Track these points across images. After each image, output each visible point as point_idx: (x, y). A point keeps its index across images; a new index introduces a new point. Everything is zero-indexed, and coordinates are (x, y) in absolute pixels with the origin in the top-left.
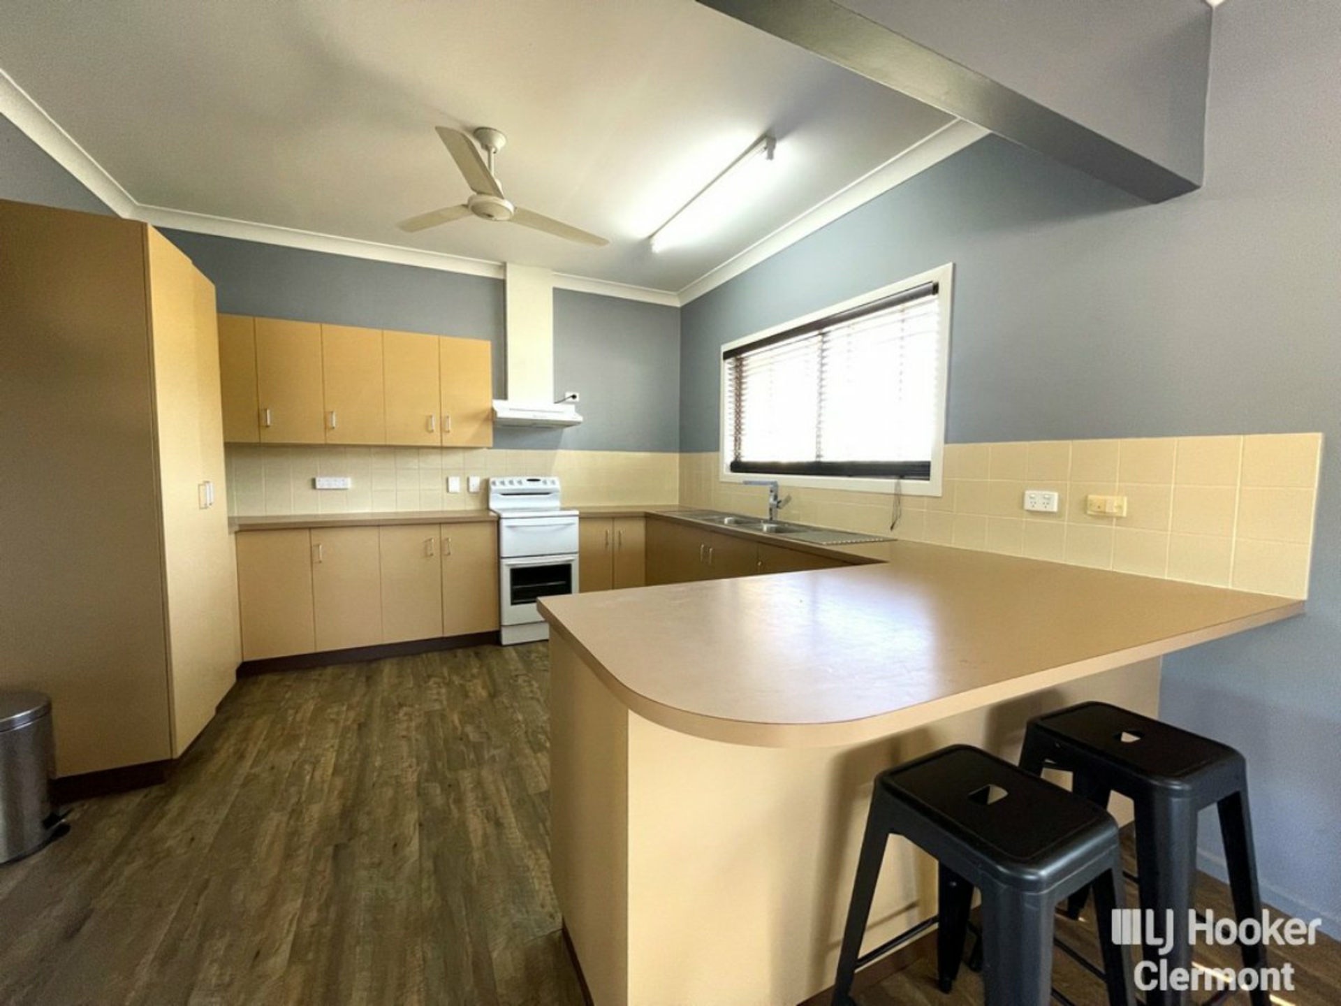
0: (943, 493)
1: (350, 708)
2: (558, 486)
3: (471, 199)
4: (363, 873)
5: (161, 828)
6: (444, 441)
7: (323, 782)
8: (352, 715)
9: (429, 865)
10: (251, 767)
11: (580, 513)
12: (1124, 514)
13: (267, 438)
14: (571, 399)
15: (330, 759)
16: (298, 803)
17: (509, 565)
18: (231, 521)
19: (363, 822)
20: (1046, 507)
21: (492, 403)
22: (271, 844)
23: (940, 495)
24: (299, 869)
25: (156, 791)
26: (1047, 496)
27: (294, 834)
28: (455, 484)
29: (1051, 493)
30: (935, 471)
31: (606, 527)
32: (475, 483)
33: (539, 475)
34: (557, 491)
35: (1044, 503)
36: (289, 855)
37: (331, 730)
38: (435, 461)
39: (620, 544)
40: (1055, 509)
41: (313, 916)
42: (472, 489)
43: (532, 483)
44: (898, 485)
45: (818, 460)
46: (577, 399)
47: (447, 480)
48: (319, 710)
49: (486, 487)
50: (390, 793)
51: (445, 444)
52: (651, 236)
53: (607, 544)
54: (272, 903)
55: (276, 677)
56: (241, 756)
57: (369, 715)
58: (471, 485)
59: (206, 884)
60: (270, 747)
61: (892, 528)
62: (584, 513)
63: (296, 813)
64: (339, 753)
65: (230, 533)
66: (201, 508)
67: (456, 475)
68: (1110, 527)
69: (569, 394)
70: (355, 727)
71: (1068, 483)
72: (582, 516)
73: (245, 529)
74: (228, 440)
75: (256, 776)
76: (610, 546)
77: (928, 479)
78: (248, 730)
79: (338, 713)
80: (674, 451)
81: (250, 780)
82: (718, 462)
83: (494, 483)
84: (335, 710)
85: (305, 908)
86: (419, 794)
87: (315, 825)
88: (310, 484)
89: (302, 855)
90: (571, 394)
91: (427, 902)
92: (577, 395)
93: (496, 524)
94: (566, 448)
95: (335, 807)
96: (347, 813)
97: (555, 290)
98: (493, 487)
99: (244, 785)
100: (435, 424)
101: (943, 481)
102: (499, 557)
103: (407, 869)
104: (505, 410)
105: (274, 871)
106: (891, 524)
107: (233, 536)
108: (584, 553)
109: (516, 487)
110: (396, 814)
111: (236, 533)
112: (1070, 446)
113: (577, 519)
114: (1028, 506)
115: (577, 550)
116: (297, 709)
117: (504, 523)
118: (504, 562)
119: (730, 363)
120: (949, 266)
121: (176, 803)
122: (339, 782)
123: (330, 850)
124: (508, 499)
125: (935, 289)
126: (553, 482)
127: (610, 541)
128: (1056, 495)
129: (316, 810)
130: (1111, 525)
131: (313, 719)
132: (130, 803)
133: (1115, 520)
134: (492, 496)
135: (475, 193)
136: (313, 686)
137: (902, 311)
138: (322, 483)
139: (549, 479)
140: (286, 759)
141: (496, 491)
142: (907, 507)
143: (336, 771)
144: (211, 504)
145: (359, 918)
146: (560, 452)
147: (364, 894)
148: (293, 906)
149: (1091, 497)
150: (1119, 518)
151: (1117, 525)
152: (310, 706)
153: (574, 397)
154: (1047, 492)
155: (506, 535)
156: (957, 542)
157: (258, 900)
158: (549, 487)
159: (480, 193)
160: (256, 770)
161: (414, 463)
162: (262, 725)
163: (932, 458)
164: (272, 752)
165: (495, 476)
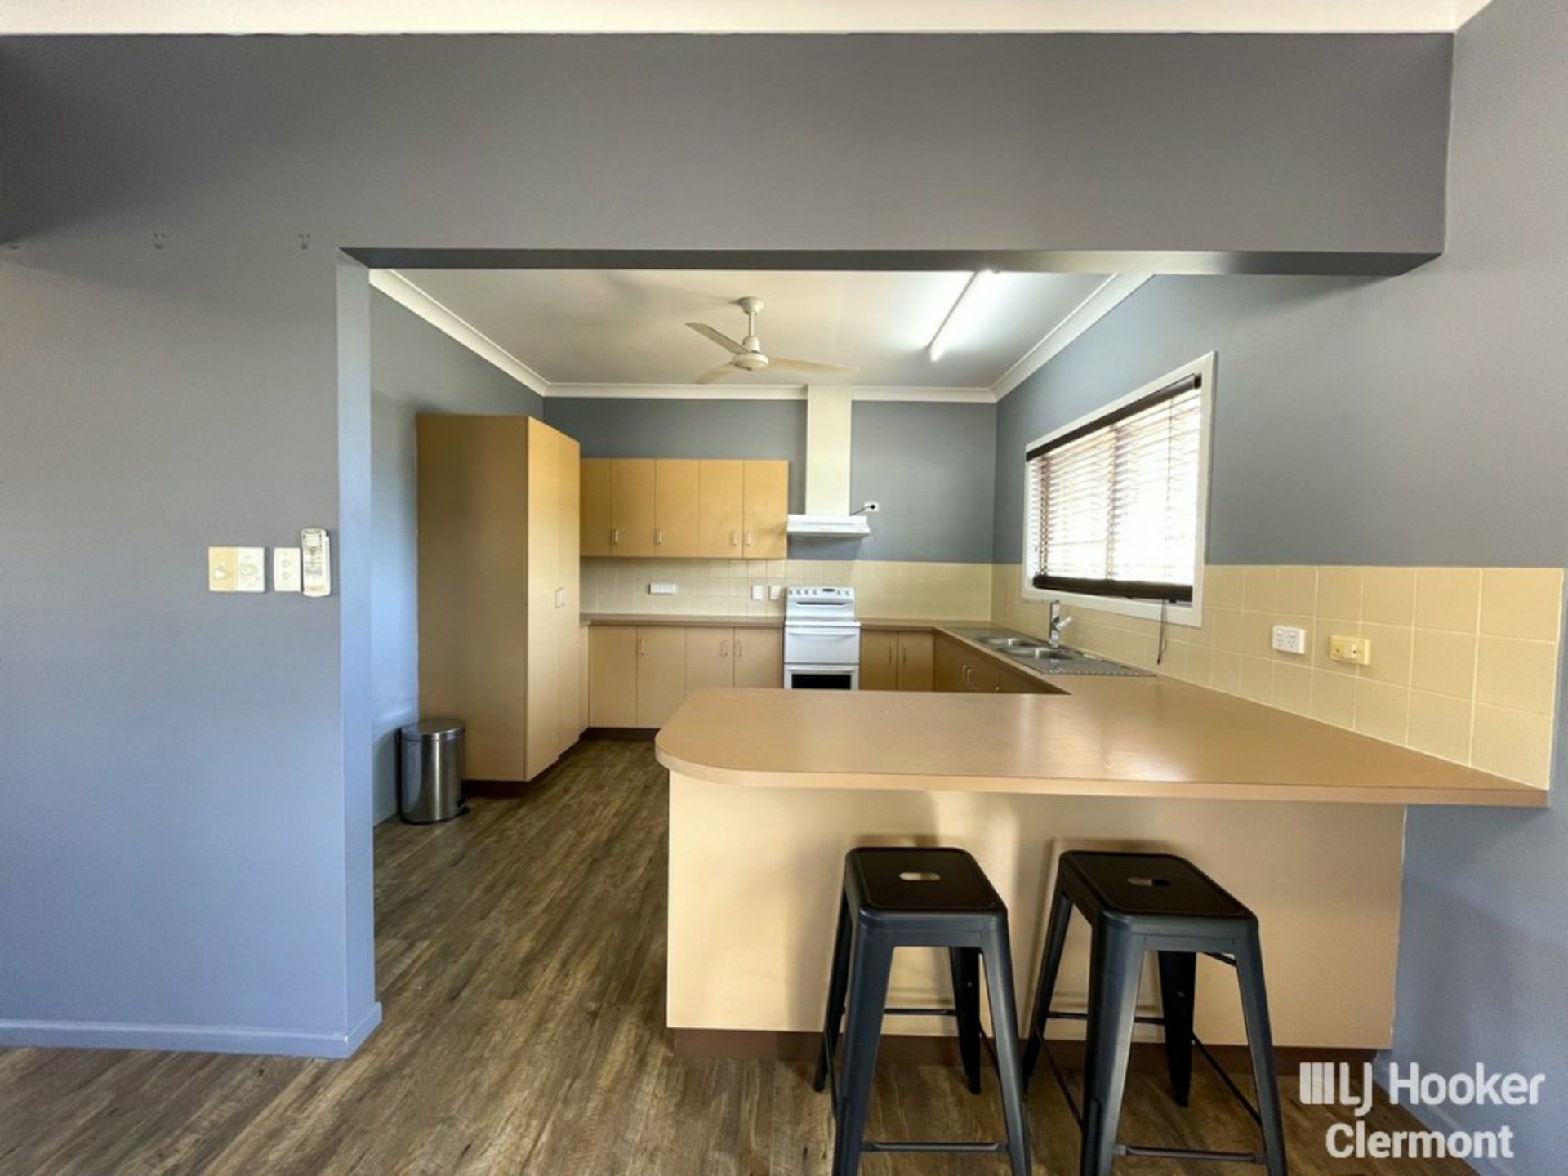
0: (1203, 622)
1: (645, 774)
2: (852, 596)
3: (733, 358)
4: (602, 879)
5: (509, 823)
6: (745, 553)
7: (605, 818)
8: (644, 779)
9: (642, 886)
10: (570, 799)
11: (862, 625)
12: (1366, 662)
13: (617, 553)
14: (869, 510)
15: (616, 804)
16: (586, 828)
17: (792, 670)
18: (583, 617)
19: (617, 849)
20: (1291, 647)
21: (787, 517)
22: (561, 846)
23: (1199, 625)
24: (569, 865)
25: (515, 801)
26: (1292, 634)
27: (575, 844)
28: (759, 593)
29: (1296, 630)
30: (1197, 596)
31: (891, 641)
32: (776, 591)
33: (834, 586)
34: (850, 602)
35: (1290, 642)
36: (567, 855)
37: (626, 785)
38: (741, 570)
39: (905, 659)
40: (1301, 650)
41: (565, 892)
42: (773, 597)
43: (826, 593)
44: (1163, 613)
45: (1109, 577)
46: (876, 509)
47: (752, 588)
48: (625, 770)
49: (785, 594)
50: (642, 835)
51: (746, 556)
52: (929, 346)
53: (890, 658)
54: (549, 877)
55: (607, 743)
56: (566, 791)
57: (654, 782)
58: (772, 592)
59: (520, 859)
60: (584, 790)
61: (1159, 661)
62: (866, 625)
63: (581, 834)
64: (624, 802)
65: (581, 627)
66: (557, 607)
67: (758, 584)
68: (1353, 676)
69: (867, 504)
70: (642, 787)
71: (1315, 618)
72: (863, 627)
73: (596, 624)
74: (585, 554)
75: (570, 805)
76: (894, 662)
77: (1190, 606)
78: (578, 775)
79: (635, 776)
80: (988, 562)
81: (567, 806)
82: (1020, 576)
83: (791, 592)
84: (633, 773)
85: (563, 887)
86: (660, 842)
87: (588, 843)
88: (646, 589)
89: (575, 858)
90: (870, 504)
91: (630, 905)
92: (877, 505)
93: (781, 631)
94: (864, 558)
95: (605, 837)
96: (610, 842)
97: (854, 403)
98: (789, 596)
99: (561, 810)
100: (737, 540)
101: (1203, 609)
102: (783, 663)
103: (628, 884)
104: (797, 524)
105: (555, 862)
106: (1157, 658)
107: (586, 630)
108: (863, 664)
109: (811, 596)
110: (640, 846)
111: (589, 626)
112: (1317, 571)
113: (857, 632)
114: (1275, 645)
115: (857, 661)
116: (612, 767)
117: (788, 630)
118: (787, 667)
119: (1034, 465)
120: (1211, 354)
121: (522, 811)
122: (615, 821)
123: (590, 860)
124: (804, 608)
125: (1197, 382)
126: (847, 593)
127: (894, 653)
128: (1302, 633)
129: (593, 835)
130: (1354, 674)
131: (619, 776)
132: (502, 805)
133: (1358, 667)
134: (789, 604)
135: (734, 355)
136: (628, 753)
137: (1171, 407)
138: (655, 589)
139: (843, 590)
140: (592, 798)
141: (793, 600)
142: (1173, 639)
143: (616, 814)
144: (563, 604)
145: (588, 902)
146: (857, 562)
147: (597, 890)
148: (556, 884)
149: (1334, 637)
150: (1362, 666)
151: (1360, 676)
152: (620, 767)
153: (873, 507)
154: (1292, 629)
155: (789, 641)
156: (1213, 683)
157: (541, 875)
158: (843, 597)
159: (738, 353)
160: (572, 801)
161: (722, 572)
162: (587, 773)
163: (1196, 582)
164: (585, 793)
165: (792, 585)
